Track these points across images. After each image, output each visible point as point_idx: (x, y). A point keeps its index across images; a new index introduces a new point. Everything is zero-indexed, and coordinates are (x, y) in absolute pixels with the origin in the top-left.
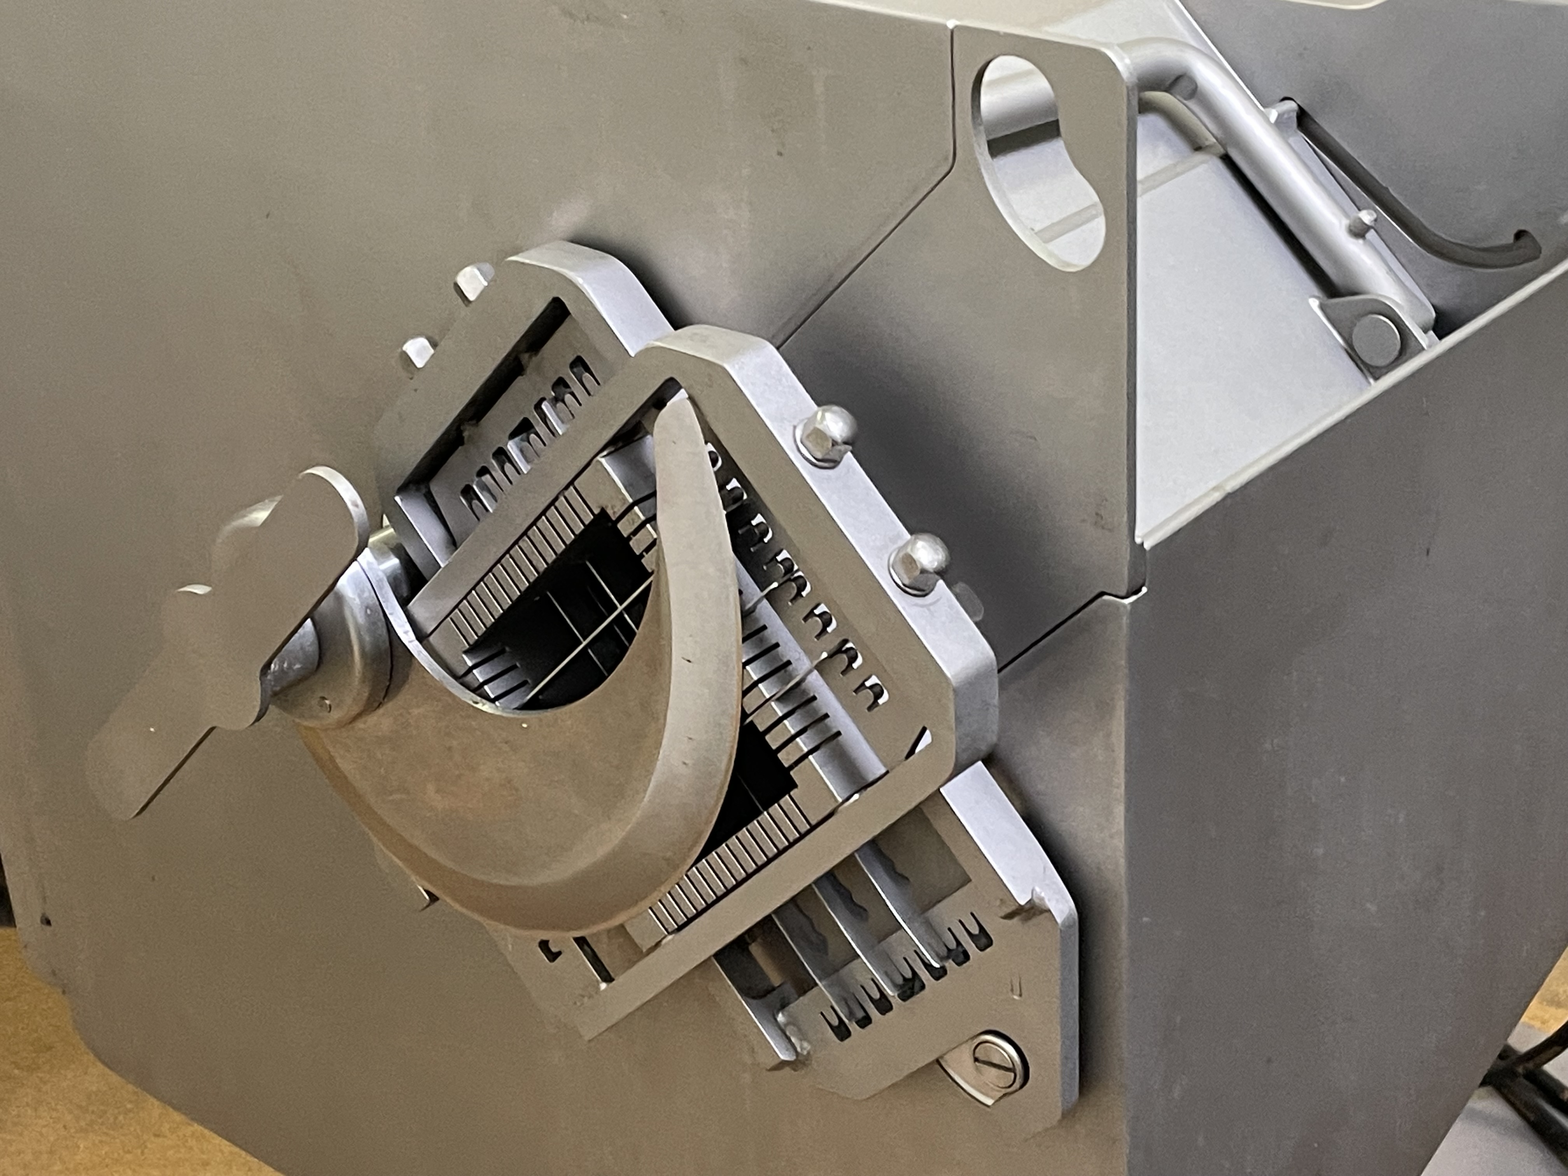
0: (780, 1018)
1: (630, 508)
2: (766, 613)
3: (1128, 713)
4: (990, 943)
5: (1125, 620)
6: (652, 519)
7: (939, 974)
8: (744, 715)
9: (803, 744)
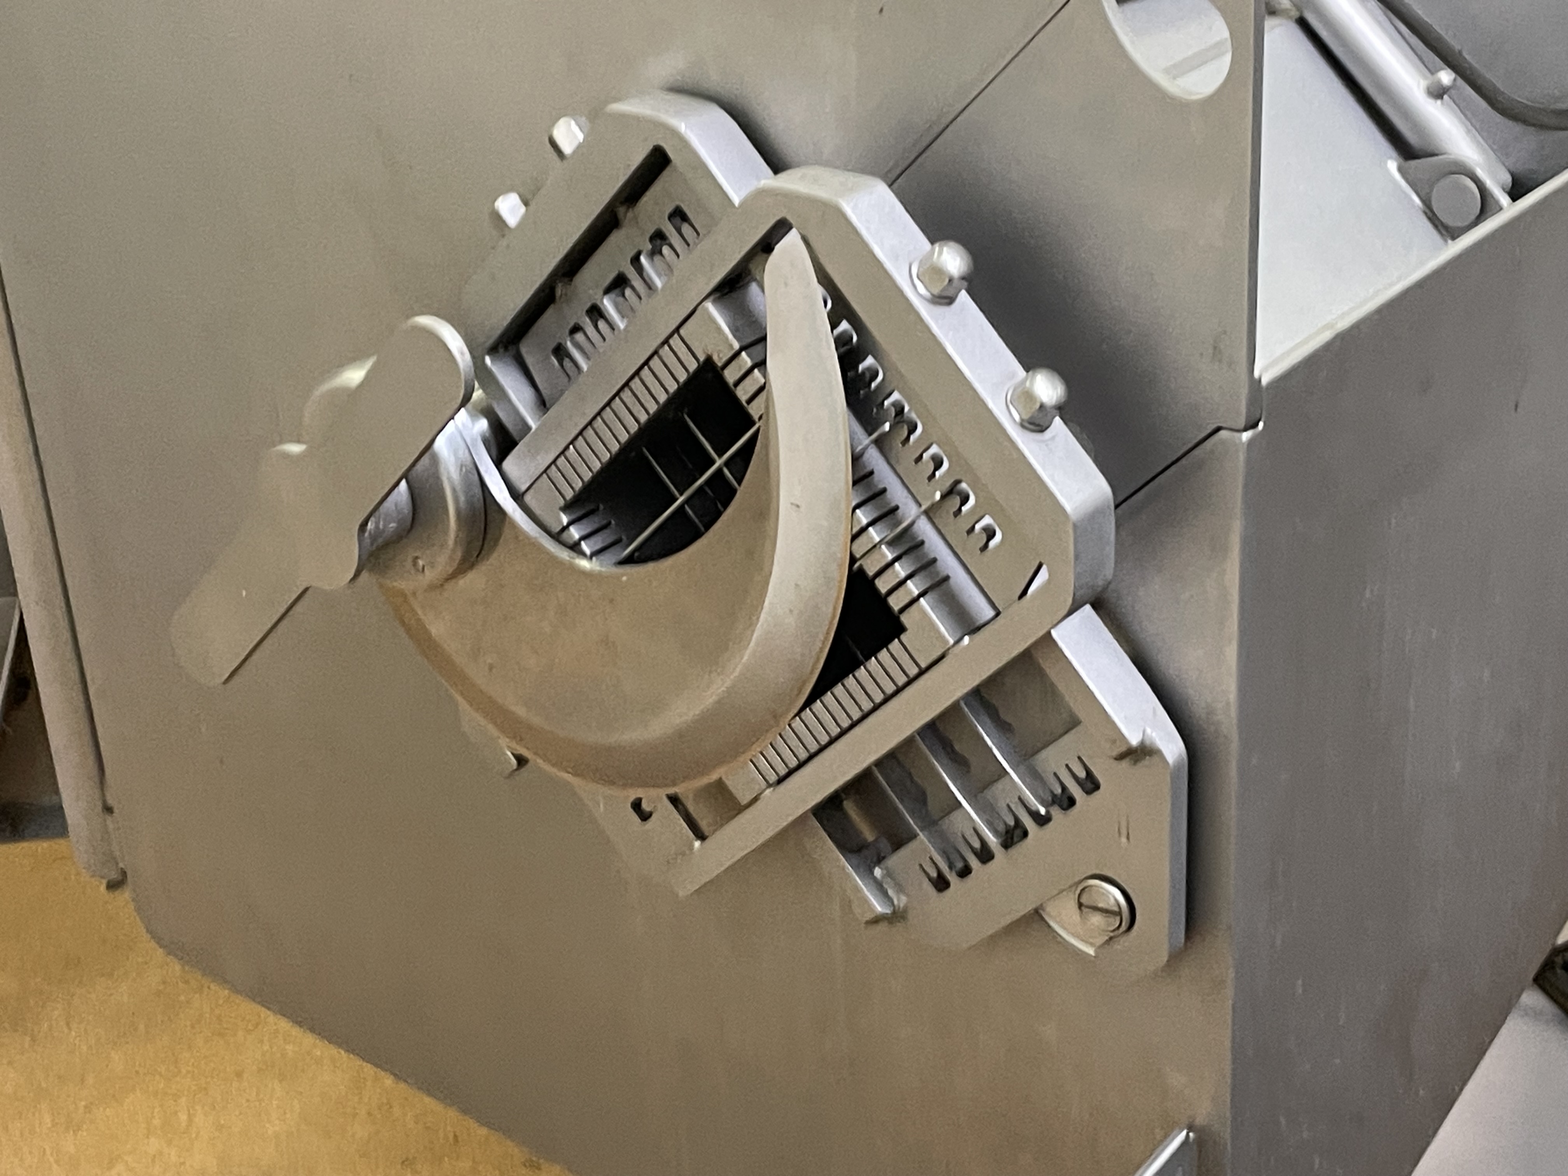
0: (878, 872)
1: (737, 354)
2: (874, 459)
3: (1243, 550)
4: (1097, 787)
5: (1242, 457)
6: (761, 364)
7: (1042, 821)
8: (853, 560)
9: (913, 588)
